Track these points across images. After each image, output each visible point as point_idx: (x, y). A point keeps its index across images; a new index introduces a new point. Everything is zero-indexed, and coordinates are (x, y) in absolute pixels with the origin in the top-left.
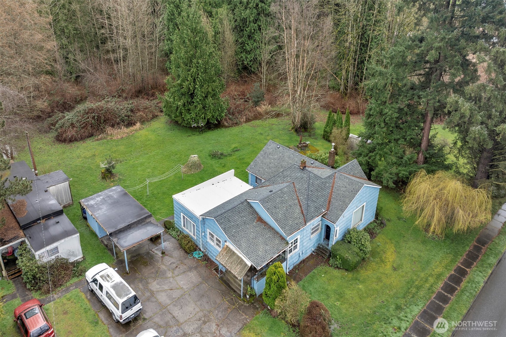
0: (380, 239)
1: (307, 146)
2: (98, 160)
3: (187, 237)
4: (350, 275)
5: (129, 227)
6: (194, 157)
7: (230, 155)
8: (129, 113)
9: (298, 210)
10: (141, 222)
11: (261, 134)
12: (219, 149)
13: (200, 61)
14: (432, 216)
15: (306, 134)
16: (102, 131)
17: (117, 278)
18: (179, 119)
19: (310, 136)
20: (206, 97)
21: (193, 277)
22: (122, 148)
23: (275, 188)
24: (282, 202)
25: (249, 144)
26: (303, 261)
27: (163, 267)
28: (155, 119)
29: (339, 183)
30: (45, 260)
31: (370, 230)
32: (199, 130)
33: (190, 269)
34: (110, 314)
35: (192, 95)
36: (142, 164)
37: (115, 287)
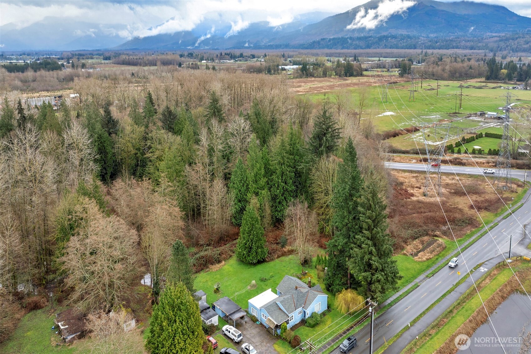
0: (326, 317)
1: (306, 273)
2: (210, 283)
3: (254, 316)
4: (312, 329)
5: (234, 313)
6: (254, 282)
7: (269, 279)
8: (219, 256)
9: (293, 305)
10: (238, 311)
11: (285, 266)
12: (264, 276)
13: (255, 232)
14: (342, 307)
15: (307, 266)
16: (207, 267)
17: (234, 329)
18: (244, 260)
19: (309, 267)
20: (258, 248)
21: (257, 330)
22: (218, 276)
23: (286, 297)
24: (288, 302)
25: (278, 273)
26: (296, 325)
27: (246, 327)
28: (231, 258)
29: (310, 294)
30: (209, 324)
31: (324, 314)
32: (255, 264)
33: (256, 327)
34: (232, 340)
35: (251, 248)
36: (230, 285)
37: (234, 331)
